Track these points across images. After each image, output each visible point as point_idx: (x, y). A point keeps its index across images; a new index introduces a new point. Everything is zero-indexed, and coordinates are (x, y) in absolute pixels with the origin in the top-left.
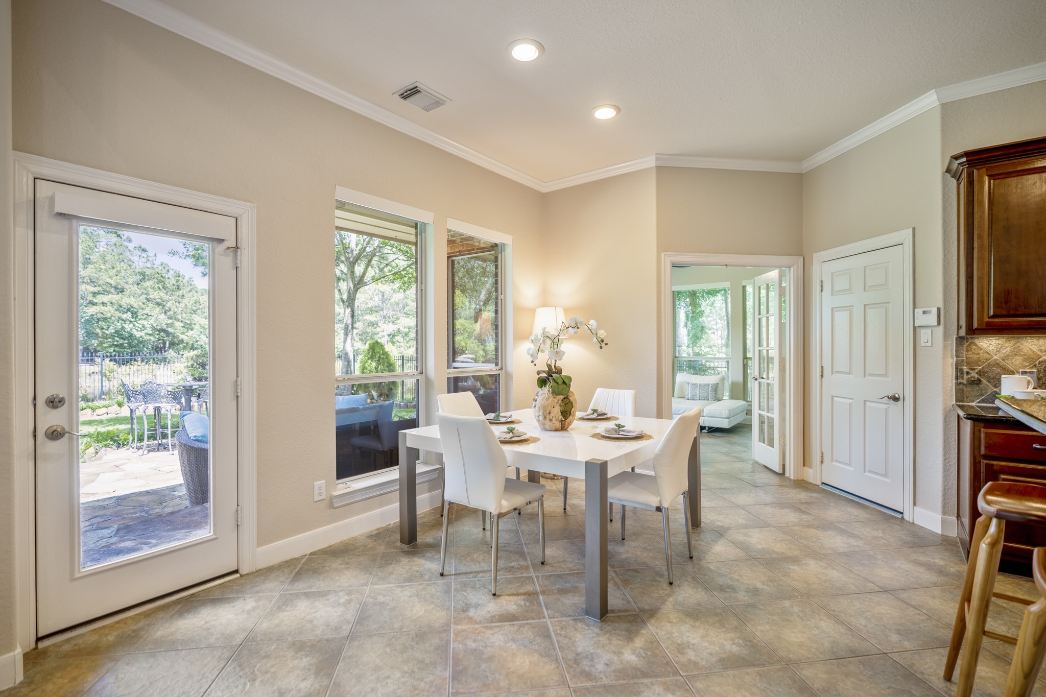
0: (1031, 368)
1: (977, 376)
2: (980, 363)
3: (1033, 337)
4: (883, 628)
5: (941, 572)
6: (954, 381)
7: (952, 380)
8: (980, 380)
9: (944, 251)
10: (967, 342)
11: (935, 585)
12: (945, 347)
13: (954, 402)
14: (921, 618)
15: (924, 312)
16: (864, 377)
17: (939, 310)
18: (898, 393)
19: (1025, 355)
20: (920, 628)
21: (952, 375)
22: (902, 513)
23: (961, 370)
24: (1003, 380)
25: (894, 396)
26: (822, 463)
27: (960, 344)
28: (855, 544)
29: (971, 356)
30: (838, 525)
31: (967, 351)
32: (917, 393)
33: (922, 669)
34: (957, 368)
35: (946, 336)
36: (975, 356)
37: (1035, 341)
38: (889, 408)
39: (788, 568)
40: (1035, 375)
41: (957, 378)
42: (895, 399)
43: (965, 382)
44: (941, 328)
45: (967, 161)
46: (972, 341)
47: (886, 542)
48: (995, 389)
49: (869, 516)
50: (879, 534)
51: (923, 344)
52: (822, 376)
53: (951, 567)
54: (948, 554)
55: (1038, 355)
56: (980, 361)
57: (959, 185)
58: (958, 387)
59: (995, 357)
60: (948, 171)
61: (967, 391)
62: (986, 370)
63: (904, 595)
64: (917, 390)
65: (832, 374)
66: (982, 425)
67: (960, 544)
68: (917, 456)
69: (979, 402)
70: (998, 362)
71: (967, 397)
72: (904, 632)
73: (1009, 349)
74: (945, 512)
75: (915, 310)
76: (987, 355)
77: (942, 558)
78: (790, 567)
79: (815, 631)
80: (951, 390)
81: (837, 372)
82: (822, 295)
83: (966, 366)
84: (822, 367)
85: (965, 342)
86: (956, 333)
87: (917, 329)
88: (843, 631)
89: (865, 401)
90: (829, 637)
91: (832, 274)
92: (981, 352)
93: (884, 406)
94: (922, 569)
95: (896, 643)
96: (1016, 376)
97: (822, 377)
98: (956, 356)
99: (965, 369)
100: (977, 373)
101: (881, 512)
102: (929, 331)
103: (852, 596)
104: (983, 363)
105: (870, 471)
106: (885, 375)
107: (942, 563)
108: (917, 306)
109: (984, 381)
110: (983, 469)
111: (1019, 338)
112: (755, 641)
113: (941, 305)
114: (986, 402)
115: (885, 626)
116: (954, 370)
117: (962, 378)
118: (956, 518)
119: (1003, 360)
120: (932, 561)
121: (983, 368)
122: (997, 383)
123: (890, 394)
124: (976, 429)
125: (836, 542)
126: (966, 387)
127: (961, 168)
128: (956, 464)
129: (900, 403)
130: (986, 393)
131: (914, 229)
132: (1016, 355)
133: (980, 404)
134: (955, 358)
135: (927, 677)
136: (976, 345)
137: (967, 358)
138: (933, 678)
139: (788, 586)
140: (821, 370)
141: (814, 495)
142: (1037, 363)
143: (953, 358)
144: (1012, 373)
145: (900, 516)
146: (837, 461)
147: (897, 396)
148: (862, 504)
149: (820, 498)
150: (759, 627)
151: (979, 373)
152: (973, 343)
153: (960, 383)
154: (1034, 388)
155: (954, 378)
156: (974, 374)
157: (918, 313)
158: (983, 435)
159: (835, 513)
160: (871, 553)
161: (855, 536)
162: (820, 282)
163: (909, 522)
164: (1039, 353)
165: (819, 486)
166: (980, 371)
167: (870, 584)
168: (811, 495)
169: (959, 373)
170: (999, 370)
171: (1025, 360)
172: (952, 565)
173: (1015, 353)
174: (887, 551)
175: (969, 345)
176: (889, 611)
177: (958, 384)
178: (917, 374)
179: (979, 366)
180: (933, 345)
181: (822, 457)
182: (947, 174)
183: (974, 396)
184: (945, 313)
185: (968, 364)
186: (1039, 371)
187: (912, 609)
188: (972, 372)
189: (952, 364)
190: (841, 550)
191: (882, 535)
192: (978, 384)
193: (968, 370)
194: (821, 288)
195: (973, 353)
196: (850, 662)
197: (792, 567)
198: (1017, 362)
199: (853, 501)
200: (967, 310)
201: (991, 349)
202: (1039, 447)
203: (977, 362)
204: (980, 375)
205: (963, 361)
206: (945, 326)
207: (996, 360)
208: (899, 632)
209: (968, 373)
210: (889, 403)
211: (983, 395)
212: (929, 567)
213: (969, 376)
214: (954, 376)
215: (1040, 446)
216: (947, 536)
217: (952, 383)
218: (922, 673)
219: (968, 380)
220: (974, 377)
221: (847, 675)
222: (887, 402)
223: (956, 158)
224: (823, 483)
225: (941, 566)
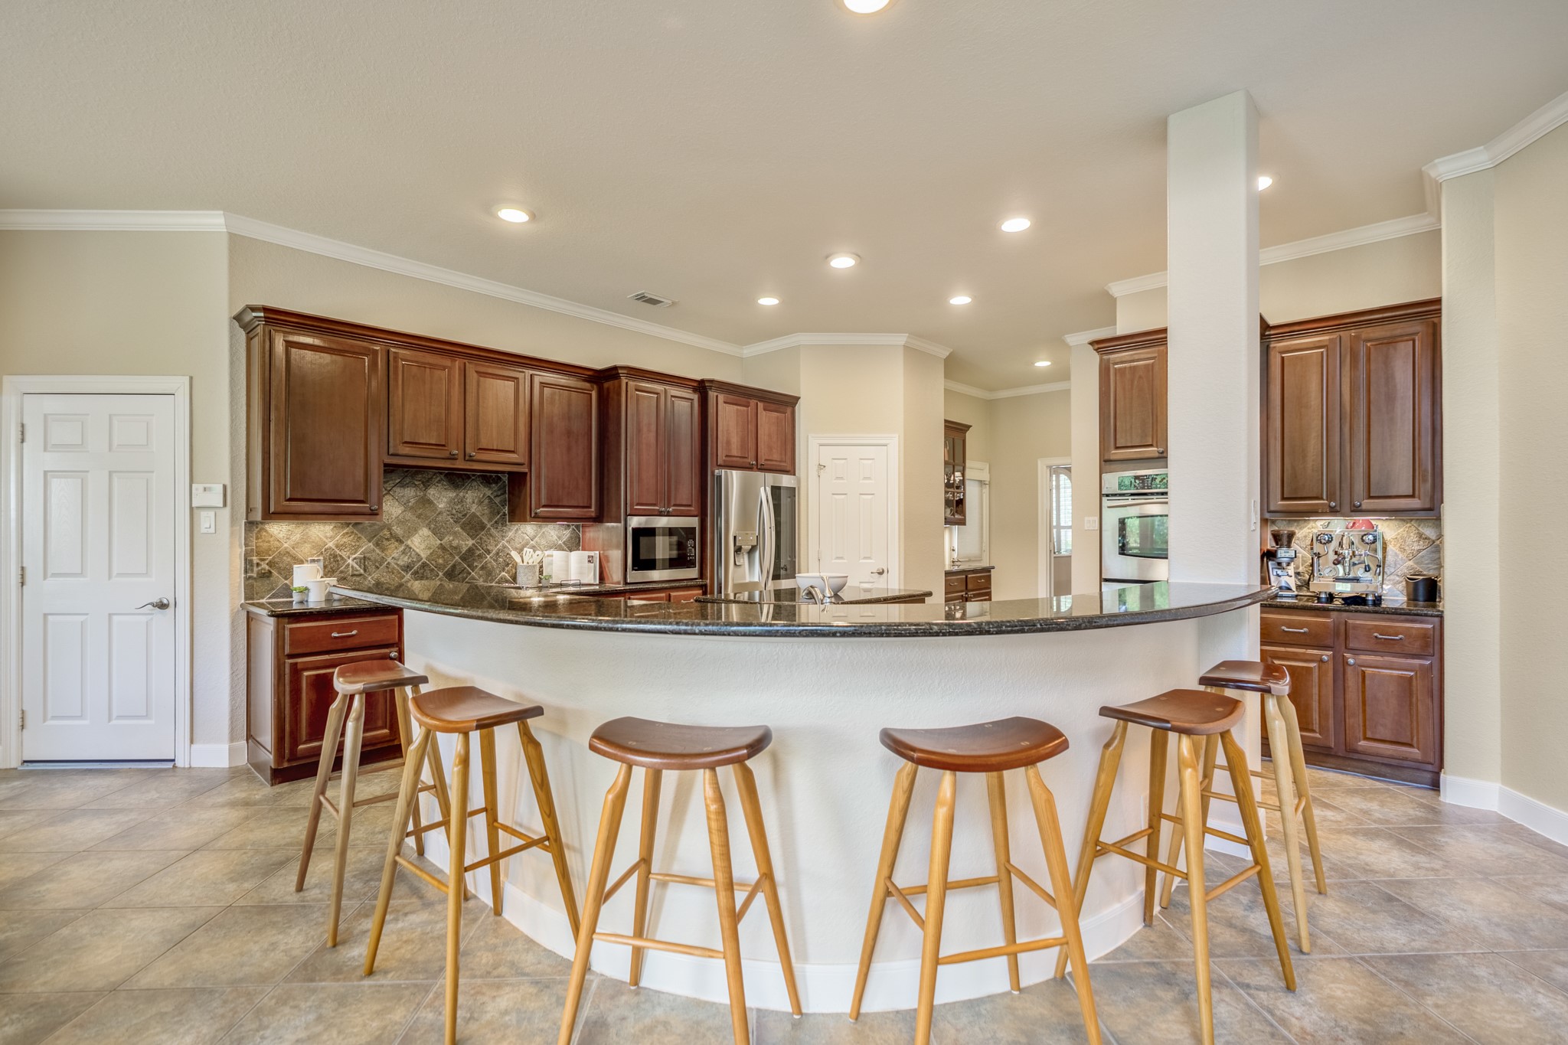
0: (318, 556)
1: (267, 568)
2: (270, 552)
3: (320, 523)
4: (214, 886)
5: (246, 804)
6: (243, 576)
7: (241, 573)
8: (270, 572)
9: (232, 415)
10: (257, 528)
11: (247, 818)
12: (232, 534)
13: (243, 601)
14: (249, 855)
15: (205, 489)
16: (109, 579)
17: (225, 487)
18: (167, 596)
19: (313, 542)
20: (252, 864)
21: (241, 568)
22: (173, 760)
23: (251, 561)
24: (294, 569)
25: (161, 602)
26: (23, 728)
27: (249, 531)
28: (127, 819)
29: (261, 544)
30: (83, 808)
31: (257, 538)
32: (195, 594)
33: (272, 897)
34: (246, 559)
35: (233, 520)
36: (266, 544)
37: (322, 528)
38: (152, 619)
39: (35, 893)
40: (322, 563)
41: (246, 572)
42: (162, 606)
43: (255, 575)
44: (227, 511)
45: (265, 317)
46: (262, 526)
47: (167, 800)
48: (286, 582)
49: (127, 780)
50: (154, 795)
51: (203, 530)
52: (23, 584)
53: (255, 795)
54: (246, 784)
55: (324, 542)
56: (270, 550)
57: (249, 340)
58: (247, 583)
59: (286, 545)
60: (238, 318)
61: (257, 586)
62: (276, 560)
63: (220, 844)
64: (195, 591)
65: (45, 578)
66: (286, 620)
67: (253, 770)
68: (194, 678)
69: (270, 598)
70: (288, 550)
71: (257, 594)
72: (238, 876)
73: (298, 536)
74: (233, 738)
75: (193, 485)
76: (277, 543)
77: (241, 791)
78: (37, 890)
79: (129, 936)
80: (240, 586)
81: (54, 575)
82: (22, 449)
83: (257, 556)
84: (23, 569)
85: (255, 527)
86: (245, 517)
87: (195, 511)
88: (166, 915)
89: (110, 615)
90: (153, 930)
91: (45, 416)
92: (271, 539)
93: (144, 619)
94: (226, 810)
95: (236, 890)
96: (305, 565)
97: (22, 586)
98: (245, 544)
99: (255, 559)
100: (267, 564)
101: (141, 770)
102: (212, 514)
103: (156, 875)
104: (274, 552)
105: (119, 717)
106: (147, 574)
107: (243, 795)
108: (194, 480)
109: (275, 573)
110: (287, 670)
111: (307, 524)
112: (41, 1000)
113: (228, 483)
114: (277, 597)
115: (215, 883)
116: (243, 562)
117: (252, 571)
118: (245, 742)
119: (293, 548)
120: (232, 797)
121: (274, 558)
122: (288, 573)
123: (155, 600)
124: (280, 627)
125: (92, 829)
126: (256, 582)
127: (257, 323)
128: (246, 675)
129: (170, 611)
130: (276, 586)
131: (191, 378)
132: (305, 542)
133: (270, 600)
134: (244, 546)
135: (280, 900)
136: (266, 531)
137: (257, 547)
138: (288, 898)
139: (52, 913)
140: (20, 572)
141: (16, 783)
142: (323, 550)
143: (241, 548)
144: (302, 562)
145: (170, 765)
146: (54, 718)
147: (165, 602)
148: (108, 770)
149: (29, 785)
150: (37, 982)
151: (270, 564)
152: (263, 529)
153: (250, 577)
154: (322, 577)
155: (243, 572)
156: (265, 566)
157: (197, 489)
158: (287, 633)
159: (69, 794)
160: (155, 820)
161: (121, 811)
162: (20, 425)
163: (184, 768)
164: (325, 539)
165: (16, 769)
166: (270, 561)
167: (173, 853)
168: (10, 786)
169: (248, 564)
170: (289, 560)
171: (313, 547)
172: (255, 792)
173: (305, 540)
174: (174, 809)
175: (259, 532)
176: (211, 868)
177: (247, 579)
178: (195, 569)
179: (270, 556)
180: (217, 532)
181: (22, 718)
182: (235, 321)
183: (265, 592)
184: (232, 492)
185: (258, 554)
186: (325, 559)
187: (234, 853)
188: (262, 563)
189: (240, 554)
190: (111, 834)
191: (158, 795)
192: (268, 577)
193: (258, 561)
194: (20, 436)
195: (263, 541)
196: (194, 937)
197: (43, 888)
198: (306, 550)
199: (91, 770)
200: (263, 490)
201: (281, 536)
202: (337, 635)
203: (268, 552)
204: (271, 567)
205: (252, 550)
206: (232, 508)
207: (286, 548)
208: (232, 880)
209: (258, 564)
210: (153, 612)
211: (274, 589)
212: (233, 804)
213: (260, 568)
214: (243, 569)
215: (338, 633)
216: (236, 767)
217: (240, 578)
218: (274, 900)
219: (258, 574)
220: (265, 570)
221: (198, 950)
222: (150, 612)
223: (253, 309)
224: (25, 762)
225: (244, 798)
